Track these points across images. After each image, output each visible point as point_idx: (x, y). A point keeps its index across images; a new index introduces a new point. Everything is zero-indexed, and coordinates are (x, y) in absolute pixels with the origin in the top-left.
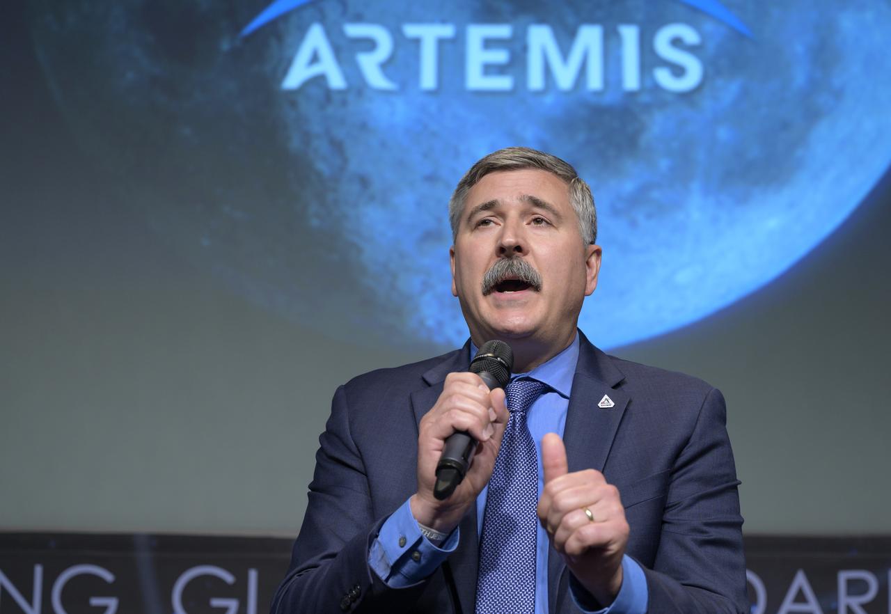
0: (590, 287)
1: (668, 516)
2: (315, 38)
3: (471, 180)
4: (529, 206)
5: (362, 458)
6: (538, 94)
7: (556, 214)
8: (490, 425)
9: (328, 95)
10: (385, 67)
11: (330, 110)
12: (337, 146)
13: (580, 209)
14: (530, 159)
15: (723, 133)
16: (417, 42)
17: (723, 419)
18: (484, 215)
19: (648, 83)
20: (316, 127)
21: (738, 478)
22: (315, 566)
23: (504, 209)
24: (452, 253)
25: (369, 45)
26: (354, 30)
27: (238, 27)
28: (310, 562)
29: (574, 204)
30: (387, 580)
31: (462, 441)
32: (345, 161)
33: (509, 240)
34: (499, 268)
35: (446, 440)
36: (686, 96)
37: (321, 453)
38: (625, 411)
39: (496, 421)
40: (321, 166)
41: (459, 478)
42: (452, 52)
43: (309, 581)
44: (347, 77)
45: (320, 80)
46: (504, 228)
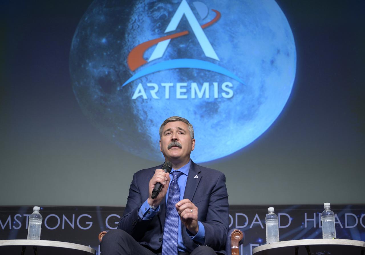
0: (193, 149)
1: (210, 204)
2: (140, 87)
3: (164, 124)
4: (178, 129)
5: (139, 190)
6: (193, 99)
7: (185, 131)
8: (165, 181)
9: (143, 100)
10: (156, 93)
11: (143, 104)
12: (145, 113)
13: (190, 130)
14: (178, 119)
15: (238, 108)
16: (164, 87)
17: (224, 181)
18: (168, 132)
19: (220, 96)
20: (140, 108)
21: (228, 194)
22: (128, 216)
23: (172, 130)
24: (160, 142)
25: (153, 88)
26: (149, 85)
27: (121, 84)
28: (127, 215)
29: (189, 129)
30: (143, 218)
31: (159, 185)
32: (147, 116)
33: (174, 137)
34: (172, 143)
35: (155, 185)
36: (229, 99)
37: (130, 189)
38: (200, 179)
39: (167, 180)
40: (141, 118)
41: (158, 193)
42: (173, 89)
43: (126, 219)
44: (147, 96)
45: (141, 97)
46: (173, 135)
